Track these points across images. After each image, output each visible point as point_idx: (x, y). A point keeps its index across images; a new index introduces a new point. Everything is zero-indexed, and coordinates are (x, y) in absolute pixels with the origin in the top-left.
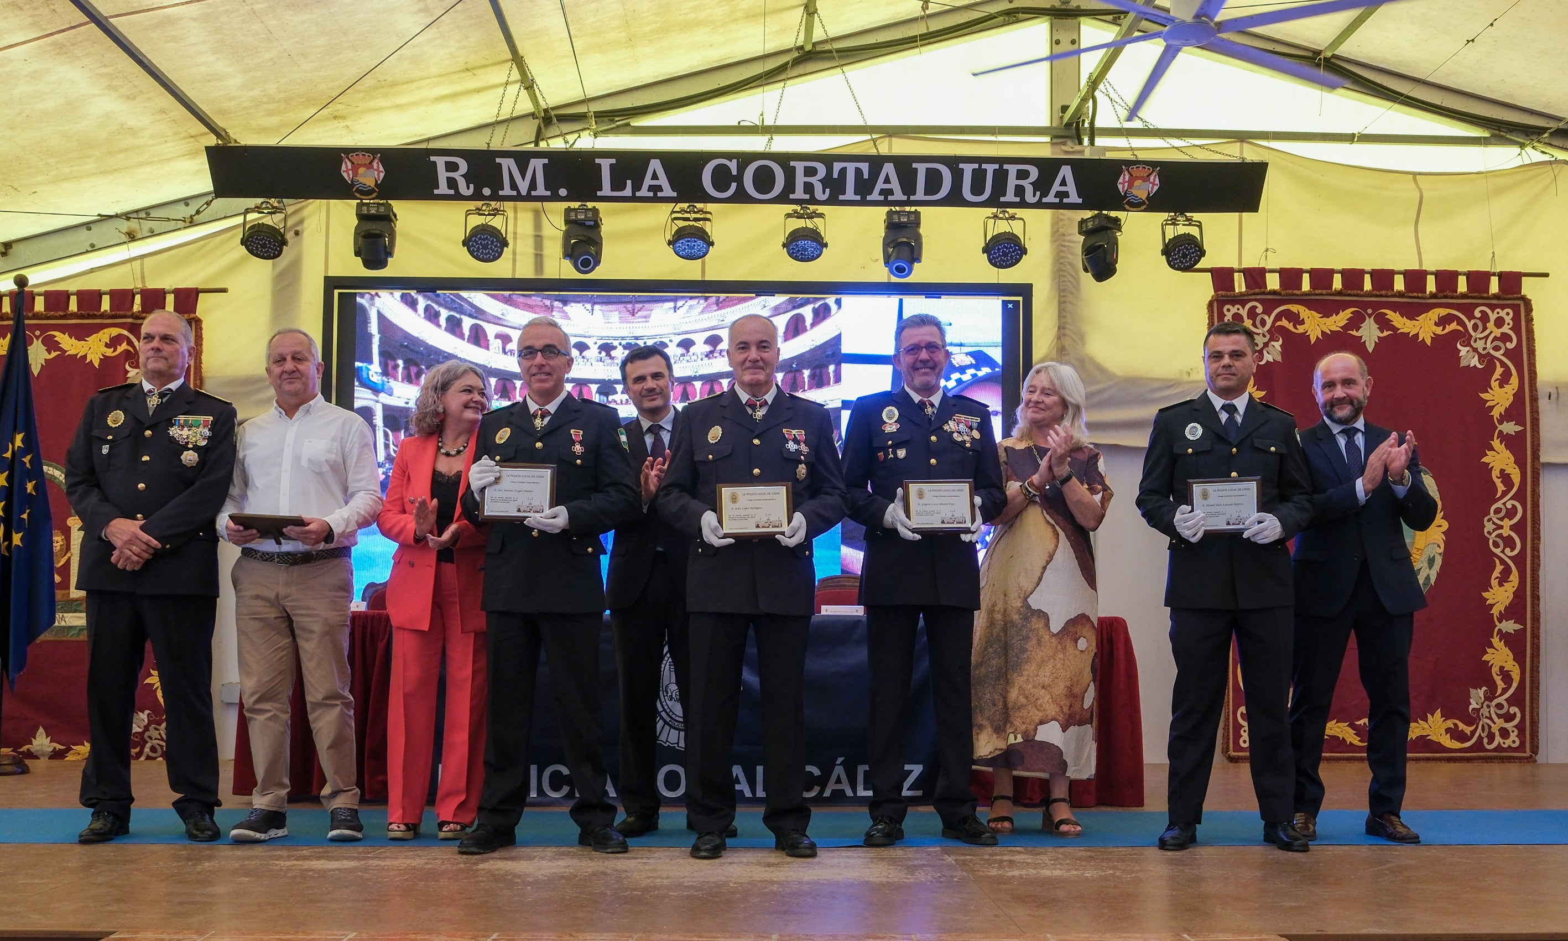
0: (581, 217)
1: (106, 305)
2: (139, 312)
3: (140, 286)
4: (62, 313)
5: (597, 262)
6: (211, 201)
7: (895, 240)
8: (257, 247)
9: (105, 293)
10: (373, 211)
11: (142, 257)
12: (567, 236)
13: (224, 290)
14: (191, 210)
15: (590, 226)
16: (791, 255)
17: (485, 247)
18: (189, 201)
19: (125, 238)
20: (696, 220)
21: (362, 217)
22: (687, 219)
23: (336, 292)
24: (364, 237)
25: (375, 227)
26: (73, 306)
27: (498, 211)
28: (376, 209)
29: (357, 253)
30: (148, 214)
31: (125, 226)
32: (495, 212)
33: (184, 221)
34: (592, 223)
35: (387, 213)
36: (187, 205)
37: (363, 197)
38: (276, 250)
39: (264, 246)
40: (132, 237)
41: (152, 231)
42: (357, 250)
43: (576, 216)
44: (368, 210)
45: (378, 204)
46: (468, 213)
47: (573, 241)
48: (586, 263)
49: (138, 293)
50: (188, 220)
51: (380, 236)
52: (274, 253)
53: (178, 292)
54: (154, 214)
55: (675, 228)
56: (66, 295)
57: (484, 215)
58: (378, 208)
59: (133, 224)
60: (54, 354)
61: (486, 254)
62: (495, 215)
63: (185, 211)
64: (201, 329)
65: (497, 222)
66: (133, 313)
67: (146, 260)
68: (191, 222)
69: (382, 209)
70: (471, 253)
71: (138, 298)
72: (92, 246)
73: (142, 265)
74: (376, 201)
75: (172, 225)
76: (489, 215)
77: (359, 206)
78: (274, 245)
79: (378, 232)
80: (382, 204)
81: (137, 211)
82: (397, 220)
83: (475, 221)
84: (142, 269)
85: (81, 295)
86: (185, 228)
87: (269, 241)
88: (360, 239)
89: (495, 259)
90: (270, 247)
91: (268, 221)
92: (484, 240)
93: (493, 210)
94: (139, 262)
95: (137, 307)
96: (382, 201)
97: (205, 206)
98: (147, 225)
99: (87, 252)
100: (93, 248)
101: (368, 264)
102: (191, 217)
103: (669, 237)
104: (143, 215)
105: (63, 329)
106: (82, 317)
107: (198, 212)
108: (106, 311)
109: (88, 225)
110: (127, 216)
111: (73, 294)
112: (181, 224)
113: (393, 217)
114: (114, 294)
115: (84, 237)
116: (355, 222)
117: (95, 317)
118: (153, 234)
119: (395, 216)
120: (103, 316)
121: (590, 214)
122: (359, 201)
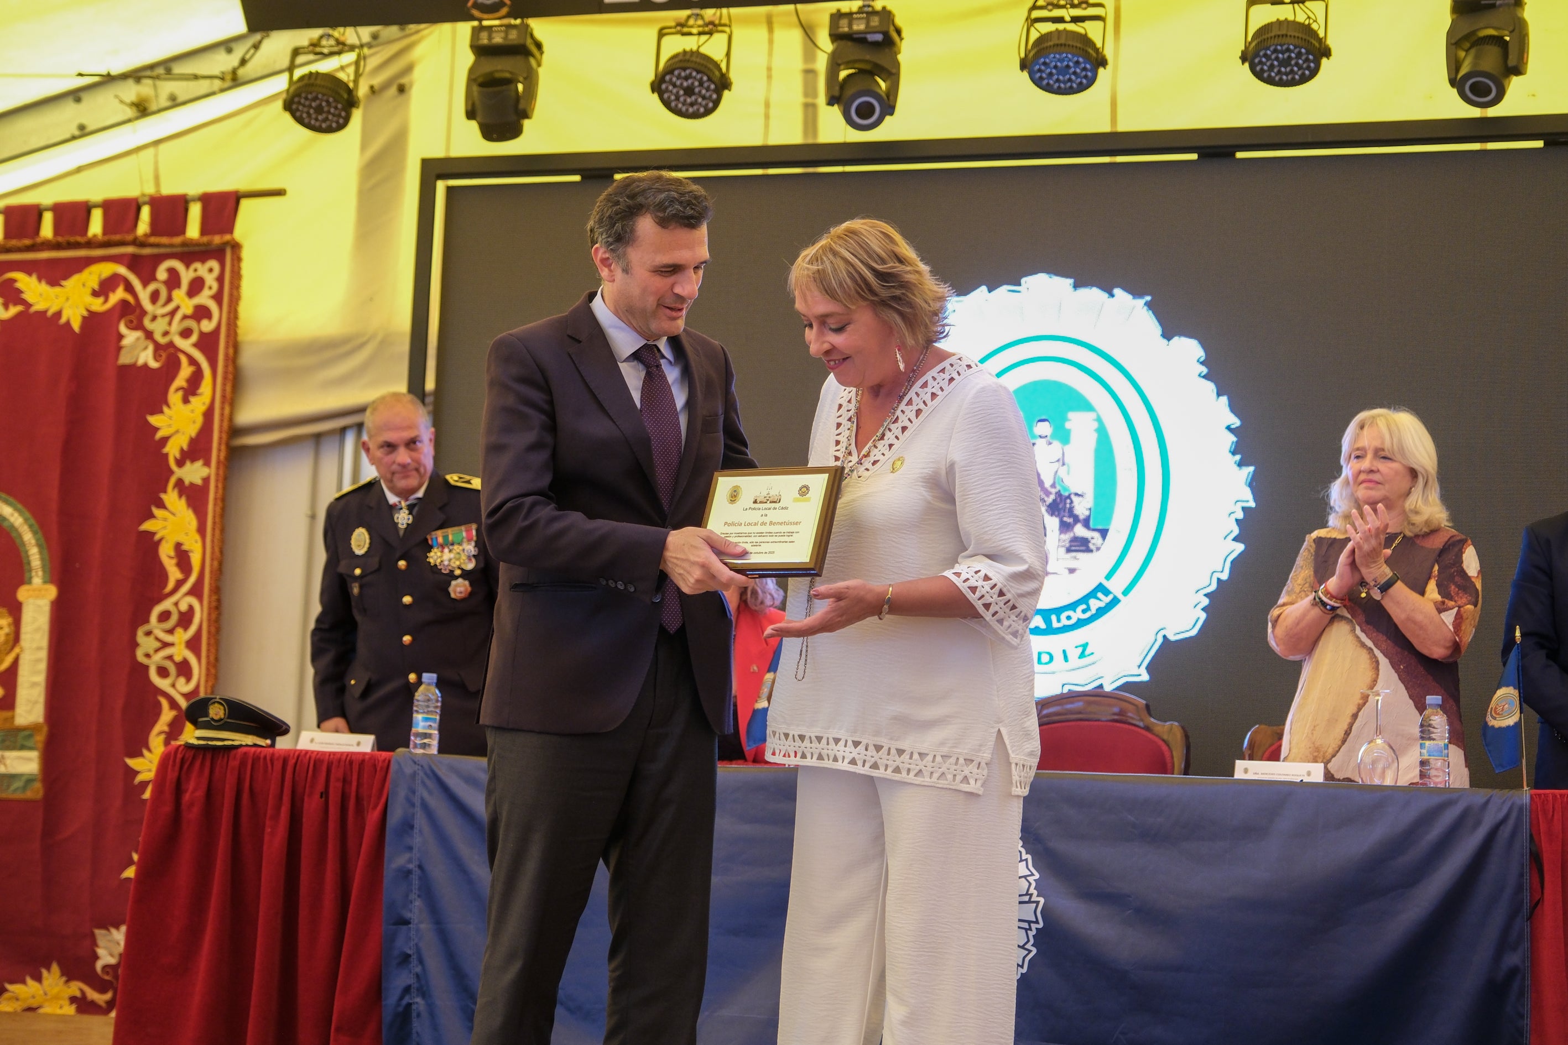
0: (859, 26)
1: (96, 227)
2: (146, 235)
3: (150, 190)
4: (27, 242)
5: (889, 108)
6: (260, 42)
7: (1473, 33)
8: (308, 113)
9: (96, 206)
10: (498, 39)
11: (157, 143)
12: (835, 64)
13: (280, 193)
14: (233, 60)
15: (876, 44)
16: (1259, 75)
17: (689, 91)
18: (233, 45)
19: (130, 113)
20: (1075, 20)
21: (481, 51)
22: (1060, 20)
23: (441, 186)
24: (481, 85)
25: (501, 67)
26: (47, 230)
27: (715, 25)
28: (503, 35)
29: (470, 115)
30: (169, 71)
31: (131, 91)
32: (711, 29)
33: (222, 79)
34: (879, 37)
35: (521, 42)
36: (229, 51)
37: (485, 16)
38: (339, 116)
39: (319, 110)
40: (142, 109)
41: (173, 98)
42: (470, 108)
43: (850, 25)
44: (490, 38)
45: (509, 27)
46: (661, 34)
47: (843, 74)
48: (865, 111)
49: (145, 203)
50: (229, 77)
51: (510, 82)
52: (337, 122)
53: (207, 200)
54: (178, 69)
55: (1034, 35)
56: (35, 213)
57: (690, 34)
58: (507, 33)
59: (145, 89)
60: (14, 310)
61: (692, 105)
62: (710, 33)
63: (223, 62)
64: (239, 259)
65: (714, 48)
66: (136, 239)
67: (162, 147)
68: (234, 80)
69: (513, 35)
70: (667, 104)
71: (145, 212)
72: (82, 127)
73: (156, 156)
74: (506, 21)
75: (204, 86)
76: (700, 34)
77: (476, 32)
78: (336, 108)
79: (507, 75)
80: (515, 26)
81: (152, 67)
82: (542, 53)
83: (675, 45)
84: (156, 163)
85: (60, 210)
86: (223, 90)
87: (327, 101)
88: (475, 88)
89: (708, 112)
90: (329, 112)
91: (325, 66)
92: (686, 78)
93: (707, 25)
94: (151, 151)
95: (143, 226)
96: (518, 21)
97: (252, 51)
98: (168, 87)
99: (74, 138)
100: (83, 133)
101: (490, 133)
102: (234, 72)
103: (1023, 55)
104: (161, 71)
105: (27, 267)
106: (57, 246)
107: (243, 62)
108: (95, 236)
109: (76, 95)
110: (136, 75)
111: (47, 209)
112: (217, 84)
113: (533, 49)
114: (109, 206)
115: (69, 116)
116: (469, 58)
117: (77, 246)
118: (175, 102)
119: (539, 46)
120: (90, 244)
121: (875, 22)
122: (476, 23)
